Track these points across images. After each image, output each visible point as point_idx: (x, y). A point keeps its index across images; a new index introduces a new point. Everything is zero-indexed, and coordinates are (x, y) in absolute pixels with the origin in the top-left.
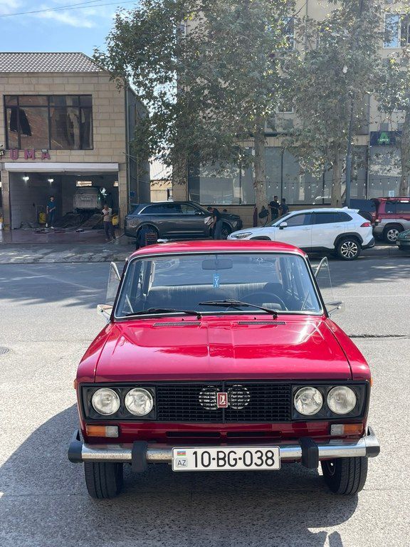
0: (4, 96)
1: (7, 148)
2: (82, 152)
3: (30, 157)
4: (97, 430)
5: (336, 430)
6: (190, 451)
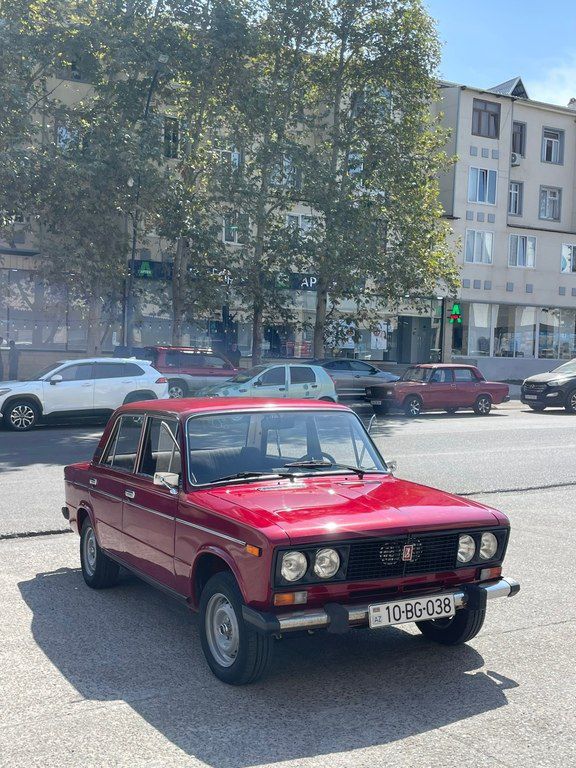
4: (286, 598)
5: (485, 574)
6: (383, 607)
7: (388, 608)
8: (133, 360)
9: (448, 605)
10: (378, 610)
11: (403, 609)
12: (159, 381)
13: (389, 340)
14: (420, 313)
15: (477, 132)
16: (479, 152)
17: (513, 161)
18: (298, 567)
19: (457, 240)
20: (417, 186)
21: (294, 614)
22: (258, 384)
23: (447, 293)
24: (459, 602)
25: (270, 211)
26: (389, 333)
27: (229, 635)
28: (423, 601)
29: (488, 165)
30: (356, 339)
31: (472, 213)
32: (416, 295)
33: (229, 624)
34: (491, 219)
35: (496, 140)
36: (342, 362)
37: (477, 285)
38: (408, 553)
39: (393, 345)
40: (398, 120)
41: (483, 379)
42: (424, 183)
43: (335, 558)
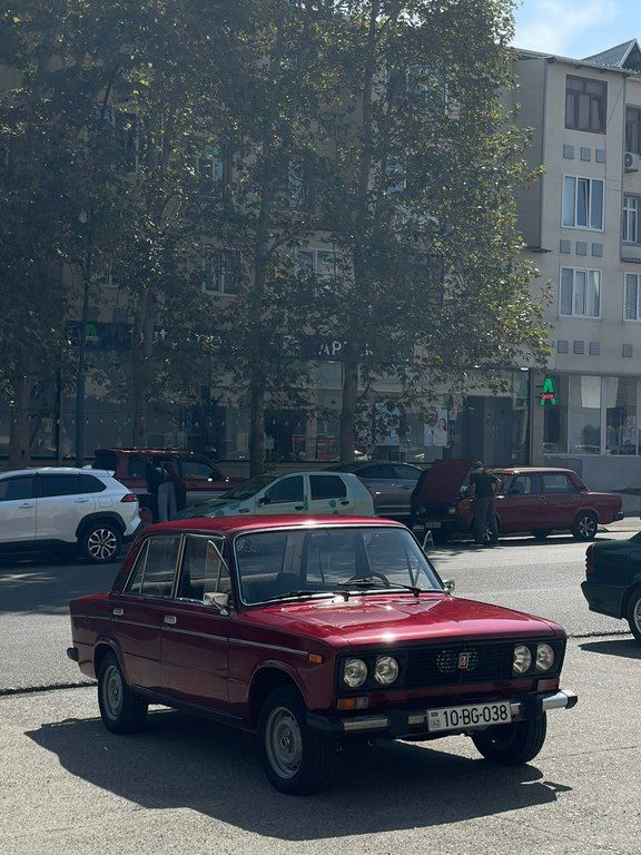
4: (349, 703)
5: (542, 685)
6: (440, 712)
7: (445, 713)
8: (87, 470)
9: (505, 712)
10: (436, 714)
11: (460, 714)
12: (126, 499)
13: (451, 432)
14: (495, 392)
15: (573, 123)
16: (577, 154)
17: (628, 164)
18: (359, 674)
19: (545, 287)
20: (484, 211)
21: (356, 718)
22: (265, 500)
23: (532, 363)
24: (516, 711)
25: (273, 250)
26: (451, 422)
27: (290, 748)
28: (480, 708)
29: (592, 172)
30: (401, 433)
31: (568, 242)
32: (489, 366)
33: (291, 738)
34: (597, 251)
35: (600, 136)
36: (381, 467)
37: (578, 348)
38: (464, 661)
39: (457, 438)
40: (455, 116)
41: (584, 488)
42: (494, 206)
43: (394, 665)
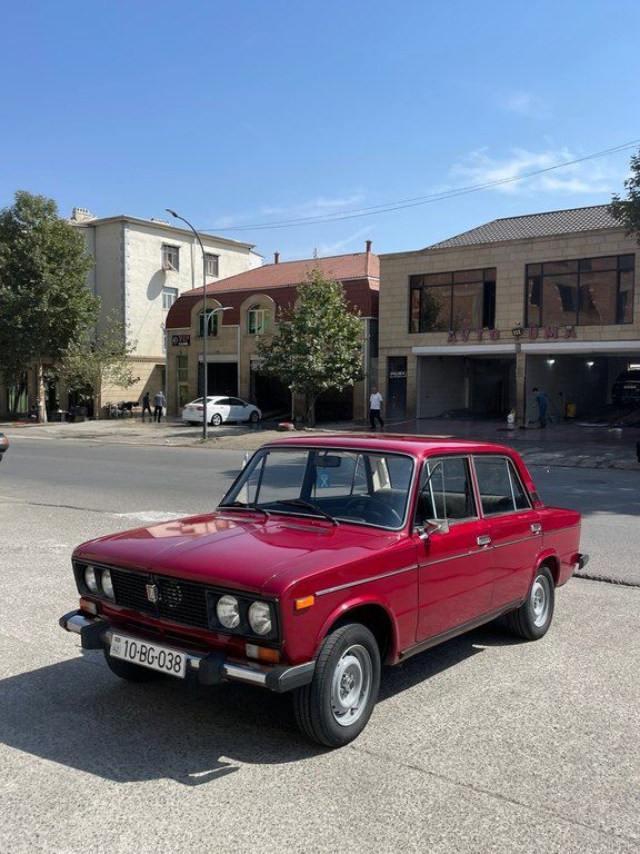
0: (527, 265)
1: (526, 325)
2: (618, 327)
3: (552, 336)
6: (123, 639)
7: (127, 643)
9: (178, 664)
10: (119, 640)
11: (139, 648)
28: (158, 649)
38: (152, 594)
